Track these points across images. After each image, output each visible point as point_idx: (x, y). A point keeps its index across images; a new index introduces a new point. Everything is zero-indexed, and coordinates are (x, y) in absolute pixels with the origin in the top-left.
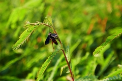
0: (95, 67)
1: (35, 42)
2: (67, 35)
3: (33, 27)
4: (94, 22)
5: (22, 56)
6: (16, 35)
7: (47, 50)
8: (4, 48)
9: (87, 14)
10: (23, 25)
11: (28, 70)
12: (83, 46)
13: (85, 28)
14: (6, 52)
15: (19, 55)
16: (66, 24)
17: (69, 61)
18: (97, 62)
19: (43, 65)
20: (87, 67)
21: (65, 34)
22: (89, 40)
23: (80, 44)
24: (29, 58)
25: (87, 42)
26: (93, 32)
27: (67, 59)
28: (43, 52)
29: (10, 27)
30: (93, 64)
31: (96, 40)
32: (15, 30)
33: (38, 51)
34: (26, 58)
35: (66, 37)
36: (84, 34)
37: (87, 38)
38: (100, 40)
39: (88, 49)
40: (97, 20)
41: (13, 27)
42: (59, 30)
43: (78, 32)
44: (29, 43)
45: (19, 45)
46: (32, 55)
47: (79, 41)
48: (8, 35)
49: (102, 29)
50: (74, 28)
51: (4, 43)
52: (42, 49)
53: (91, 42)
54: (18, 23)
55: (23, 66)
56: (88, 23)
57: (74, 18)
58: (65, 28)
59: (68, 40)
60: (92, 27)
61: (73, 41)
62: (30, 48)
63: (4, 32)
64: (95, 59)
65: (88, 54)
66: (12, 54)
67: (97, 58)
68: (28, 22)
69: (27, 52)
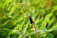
0: (46, 24)
1: (18, 13)
3: (17, 5)
4: (45, 3)
5: (12, 19)
6: (9, 9)
7: (23, 16)
8: (3, 15)
10: (12, 5)
11: (15, 25)
12: (40, 14)
13: (41, 5)
14: (4, 17)
15: (10, 19)
16: (32, 4)
18: (46, 22)
19: (22, 23)
20: (42, 24)
21: (32, 9)
23: (39, 13)
24: (15, 20)
25: (42, 12)
26: (45, 8)
28: (21, 17)
29: (6, 5)
30: (45, 23)
31: (46, 11)
32: (8, 7)
33: (19, 17)
34: (14, 20)
35: (32, 10)
36: (41, 8)
37: (42, 10)
38: (48, 11)
39: (43, 15)
40: (46, 2)
41: (7, 5)
42: (29, 7)
43: (38, 7)
44: (15, 13)
45: (11, 14)
46: (16, 19)
48: (5, 9)
49: (49, 6)
50: (36, 6)
51: (3, 13)
52: (21, 16)
53: (44, 12)
54: (10, 3)
55: (12, 24)
56: (43, 3)
58: (32, 6)
59: (33, 11)
60: (44, 5)
61: (36, 12)
62: (15, 15)
63: (3, 8)
64: (46, 21)
65: (42, 18)
66: (7, 18)
67: (47, 20)
68: (15, 3)
69: (14, 17)
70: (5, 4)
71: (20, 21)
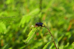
1: (35, 36)
2: (55, 32)
5: (28, 45)
7: (43, 41)
8: (17, 39)
9: (67, 19)
13: (66, 27)
14: (18, 42)
16: (54, 25)
17: (57, 48)
22: (69, 35)
23: (64, 37)
25: (67, 36)
26: (71, 30)
27: (57, 47)
28: (40, 42)
32: (24, 28)
33: (37, 41)
34: (30, 45)
37: (67, 34)
39: (68, 40)
46: (33, 44)
47: (63, 35)
48: (19, 31)
51: (17, 36)
52: (40, 40)
53: (70, 36)
57: (59, 21)
58: (54, 27)
59: (56, 35)
60: (70, 27)
61: (59, 36)
66: (22, 43)
70: (20, 25)
71: (39, 47)
